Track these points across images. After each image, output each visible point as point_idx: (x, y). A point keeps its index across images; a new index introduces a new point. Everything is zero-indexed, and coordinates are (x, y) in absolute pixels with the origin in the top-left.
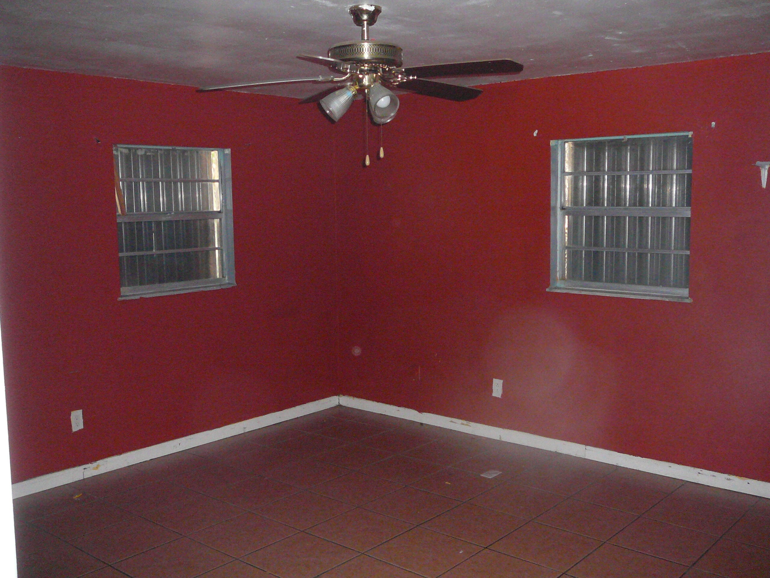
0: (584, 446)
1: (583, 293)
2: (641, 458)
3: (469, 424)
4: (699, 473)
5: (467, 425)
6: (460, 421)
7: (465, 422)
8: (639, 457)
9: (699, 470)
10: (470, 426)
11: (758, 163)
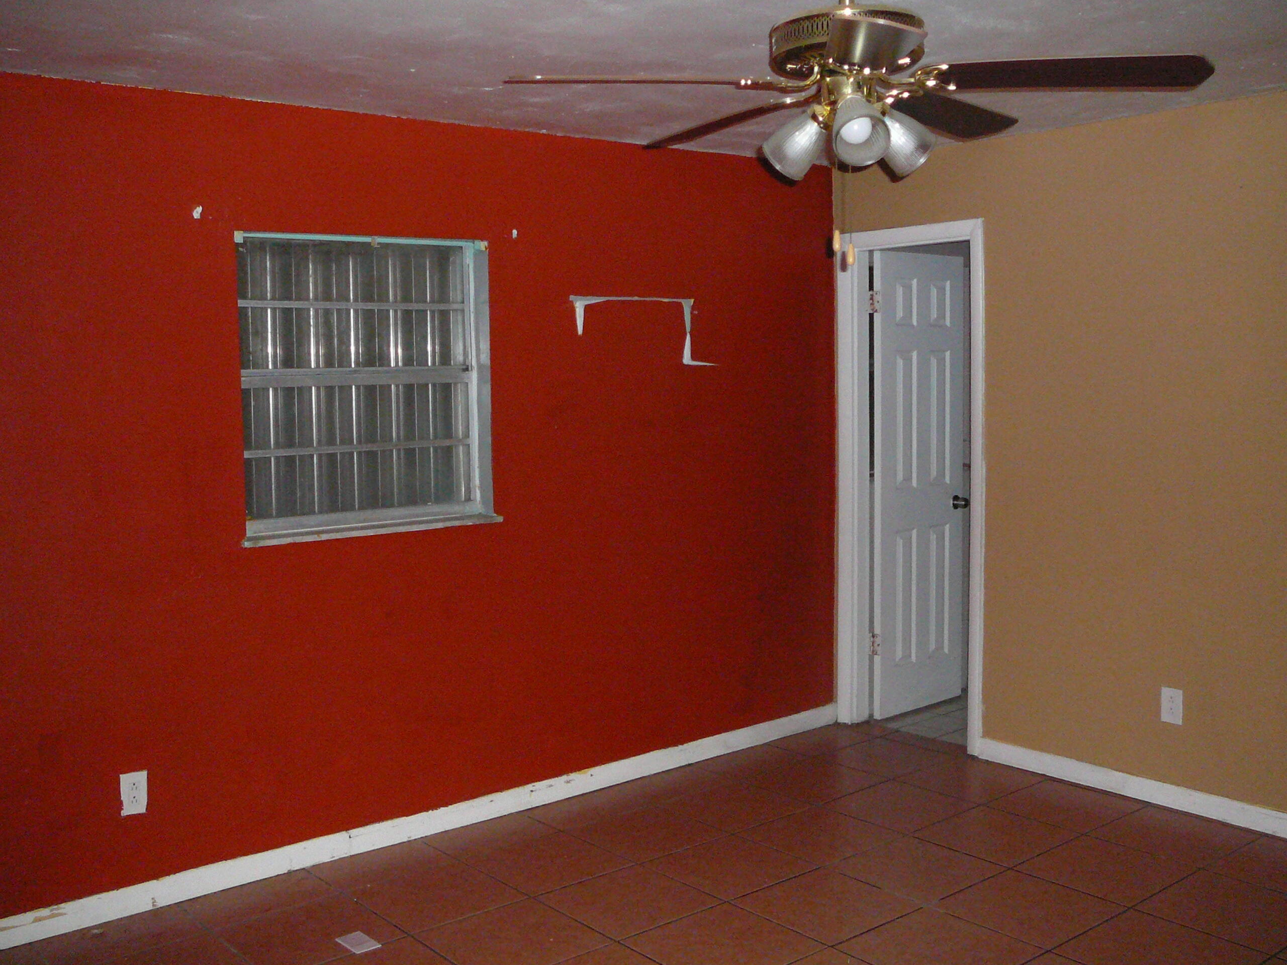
0: (344, 833)
1: (324, 537)
2: (446, 808)
3: (60, 911)
4: (532, 791)
5: (52, 916)
6: (30, 916)
7: (44, 912)
8: (442, 808)
9: (530, 787)
10: (65, 914)
11: (572, 298)
